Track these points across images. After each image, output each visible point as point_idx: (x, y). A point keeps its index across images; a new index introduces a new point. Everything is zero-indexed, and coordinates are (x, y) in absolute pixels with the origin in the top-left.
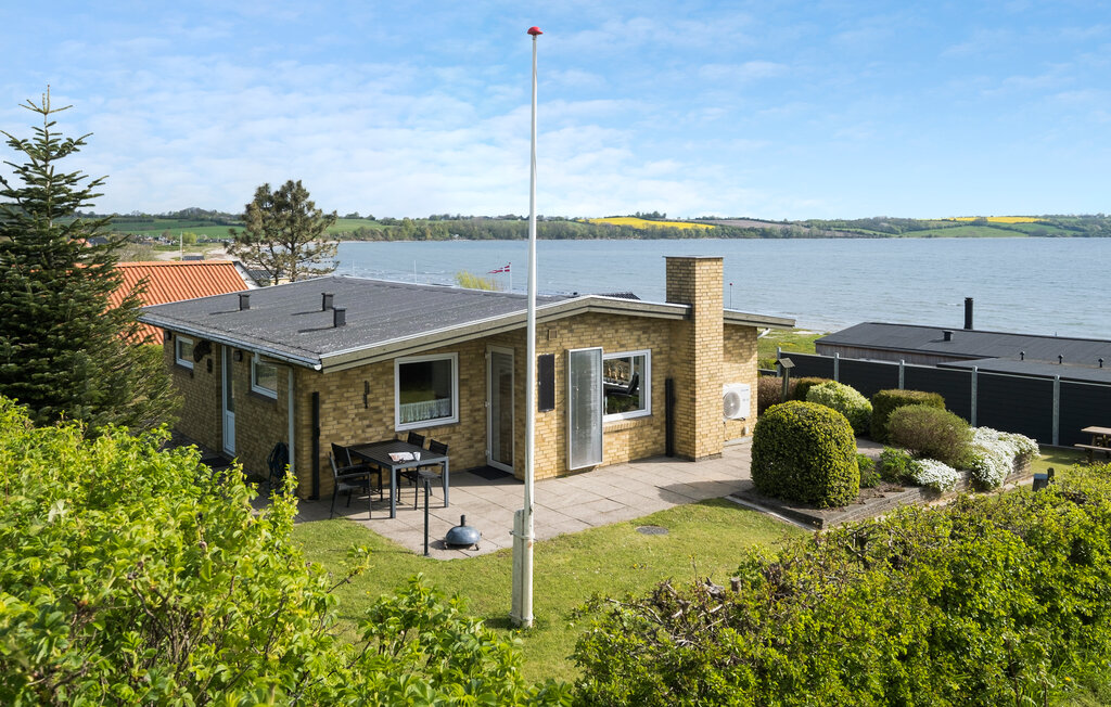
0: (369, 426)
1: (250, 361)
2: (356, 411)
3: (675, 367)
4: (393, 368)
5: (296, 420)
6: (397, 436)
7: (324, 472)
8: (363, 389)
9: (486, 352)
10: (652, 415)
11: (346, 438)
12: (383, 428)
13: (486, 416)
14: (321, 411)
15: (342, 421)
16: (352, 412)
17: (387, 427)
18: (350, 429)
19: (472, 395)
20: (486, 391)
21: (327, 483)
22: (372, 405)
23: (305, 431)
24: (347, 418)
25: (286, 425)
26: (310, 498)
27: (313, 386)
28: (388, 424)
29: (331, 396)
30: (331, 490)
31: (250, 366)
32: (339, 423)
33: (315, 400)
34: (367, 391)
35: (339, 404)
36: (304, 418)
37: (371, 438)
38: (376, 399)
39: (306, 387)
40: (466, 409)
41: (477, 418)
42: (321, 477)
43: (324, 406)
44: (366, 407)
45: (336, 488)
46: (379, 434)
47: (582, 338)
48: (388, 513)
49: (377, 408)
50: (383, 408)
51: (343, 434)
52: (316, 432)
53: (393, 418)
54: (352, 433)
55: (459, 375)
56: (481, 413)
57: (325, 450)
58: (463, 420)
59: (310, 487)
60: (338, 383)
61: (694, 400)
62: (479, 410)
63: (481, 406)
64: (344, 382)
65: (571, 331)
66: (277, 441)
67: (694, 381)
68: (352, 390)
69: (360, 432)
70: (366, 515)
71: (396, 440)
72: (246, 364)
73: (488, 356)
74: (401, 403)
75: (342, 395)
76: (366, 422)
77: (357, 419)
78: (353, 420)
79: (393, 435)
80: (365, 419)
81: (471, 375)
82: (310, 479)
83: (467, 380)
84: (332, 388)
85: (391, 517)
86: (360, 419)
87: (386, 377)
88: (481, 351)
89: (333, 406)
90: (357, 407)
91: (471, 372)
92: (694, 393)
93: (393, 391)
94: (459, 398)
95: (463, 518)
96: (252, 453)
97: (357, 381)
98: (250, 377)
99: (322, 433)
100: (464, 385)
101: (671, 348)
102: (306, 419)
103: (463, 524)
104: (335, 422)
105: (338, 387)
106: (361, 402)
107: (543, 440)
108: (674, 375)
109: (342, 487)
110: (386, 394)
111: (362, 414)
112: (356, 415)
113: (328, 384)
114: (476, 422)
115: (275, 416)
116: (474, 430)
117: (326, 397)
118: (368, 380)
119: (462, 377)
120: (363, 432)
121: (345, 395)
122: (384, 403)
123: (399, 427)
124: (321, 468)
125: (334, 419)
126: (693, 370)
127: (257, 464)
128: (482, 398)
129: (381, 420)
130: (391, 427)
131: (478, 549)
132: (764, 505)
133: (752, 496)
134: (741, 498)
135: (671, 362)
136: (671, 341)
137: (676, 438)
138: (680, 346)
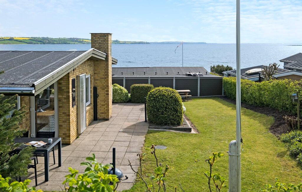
3: (96, 82)
10: (91, 103)
13: (30, 116)
41: (28, 118)
62: (28, 113)
85: (47, 180)
101: (95, 73)
107: (73, 121)
108: (96, 85)
114: (27, 120)
116: (27, 124)
126: (107, 81)
128: (29, 106)
131: (127, 178)
132: (165, 129)
133: (157, 127)
134: (154, 128)
135: (95, 80)
136: (94, 70)
137: (98, 112)
138: (99, 72)
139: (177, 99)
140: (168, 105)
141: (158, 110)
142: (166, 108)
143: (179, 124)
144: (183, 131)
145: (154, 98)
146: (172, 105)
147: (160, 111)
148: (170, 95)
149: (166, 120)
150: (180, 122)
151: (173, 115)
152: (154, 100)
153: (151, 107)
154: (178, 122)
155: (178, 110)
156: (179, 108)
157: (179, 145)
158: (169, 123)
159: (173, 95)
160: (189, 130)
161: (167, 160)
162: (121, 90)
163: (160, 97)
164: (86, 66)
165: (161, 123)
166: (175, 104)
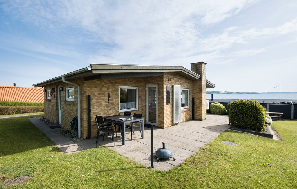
0: (110, 110)
1: (65, 90)
2: (105, 104)
3: (194, 94)
4: (118, 89)
5: (81, 107)
6: (119, 114)
7: (93, 127)
8: (108, 96)
9: (145, 88)
10: (189, 108)
11: (101, 114)
12: (115, 111)
13: (145, 108)
14: (91, 103)
15: (99, 107)
16: (104, 104)
17: (116, 110)
18: (103, 111)
19: (142, 101)
20: (145, 100)
21: (94, 132)
22: (111, 102)
23: (85, 110)
24: (102, 106)
25: (77, 109)
26: (87, 138)
27: (88, 92)
28: (116, 109)
29: (95, 97)
30: (96, 134)
31: (65, 92)
32: (98, 108)
33: (89, 98)
34: (109, 97)
35: (99, 101)
36: (84, 105)
37: (111, 114)
38: (112, 100)
39: (85, 92)
40: (140, 105)
41: (143, 109)
42: (91, 129)
43: (93, 101)
44: (109, 103)
45: (98, 133)
46: (113, 113)
47: (176, 82)
48: (122, 143)
49: (112, 103)
50: (115, 103)
51: (100, 112)
52: (89, 111)
53: (118, 107)
54: (104, 112)
55: (138, 94)
56: (144, 107)
57: (93, 118)
58: (139, 109)
59: (87, 134)
60: (98, 92)
61: (201, 103)
62: (144, 106)
63: (144, 105)
64: (101, 92)
65: (174, 79)
66: (74, 117)
67: (201, 98)
68: (104, 95)
69: (107, 112)
70: (112, 144)
71: (119, 115)
72: (64, 91)
73: (147, 89)
74: (121, 102)
75: (100, 97)
76: (109, 108)
77: (106, 107)
78: (104, 107)
79: (118, 113)
80: (109, 107)
81: (142, 95)
82: (87, 130)
83: (140, 96)
84: (96, 94)
85: (123, 144)
86: (107, 107)
87: (115, 92)
88: (144, 87)
89: (96, 101)
90: (105, 102)
91: (142, 94)
92: (201, 101)
93: (118, 97)
94: (138, 102)
95: (164, 144)
96: (66, 123)
97: (106, 92)
98: (66, 96)
99: (92, 112)
100: (139, 98)
101: (193, 89)
102: (85, 105)
103: (164, 147)
104: (97, 108)
105: (98, 94)
106: (107, 100)
107: (167, 114)
108: (194, 97)
109: (101, 132)
110: (116, 99)
111: (107, 105)
112: (105, 105)
113: (94, 92)
114: (143, 110)
115: (74, 107)
116: (142, 112)
117: (94, 97)
118: (110, 92)
119: (139, 95)
120: (108, 112)
121: (101, 97)
122: (115, 101)
123: (120, 111)
124: (91, 126)
125: (97, 106)
126: (201, 94)
127: (68, 127)
128: (144, 102)
129: (114, 108)
130: (117, 111)
131: (174, 160)
132: (244, 131)
133: (236, 129)
134: (233, 129)
135: (193, 93)
136: (193, 87)
137: (195, 114)
138: (196, 88)
139: (258, 108)
140: (248, 112)
141: (238, 116)
142: (246, 114)
143: (260, 130)
144: (262, 136)
145: (235, 106)
146: (252, 113)
147: (240, 116)
148: (250, 104)
149: (246, 124)
150: (261, 128)
151: (253, 121)
152: (235, 107)
153: (233, 113)
154: (259, 128)
155: (258, 117)
156: (259, 116)
157: (251, 146)
158: (248, 128)
159: (254, 104)
160: (271, 136)
161: (227, 155)
162: (220, 106)
163: (240, 105)
164: (184, 82)
165: (241, 127)
166: (255, 112)
